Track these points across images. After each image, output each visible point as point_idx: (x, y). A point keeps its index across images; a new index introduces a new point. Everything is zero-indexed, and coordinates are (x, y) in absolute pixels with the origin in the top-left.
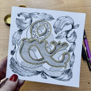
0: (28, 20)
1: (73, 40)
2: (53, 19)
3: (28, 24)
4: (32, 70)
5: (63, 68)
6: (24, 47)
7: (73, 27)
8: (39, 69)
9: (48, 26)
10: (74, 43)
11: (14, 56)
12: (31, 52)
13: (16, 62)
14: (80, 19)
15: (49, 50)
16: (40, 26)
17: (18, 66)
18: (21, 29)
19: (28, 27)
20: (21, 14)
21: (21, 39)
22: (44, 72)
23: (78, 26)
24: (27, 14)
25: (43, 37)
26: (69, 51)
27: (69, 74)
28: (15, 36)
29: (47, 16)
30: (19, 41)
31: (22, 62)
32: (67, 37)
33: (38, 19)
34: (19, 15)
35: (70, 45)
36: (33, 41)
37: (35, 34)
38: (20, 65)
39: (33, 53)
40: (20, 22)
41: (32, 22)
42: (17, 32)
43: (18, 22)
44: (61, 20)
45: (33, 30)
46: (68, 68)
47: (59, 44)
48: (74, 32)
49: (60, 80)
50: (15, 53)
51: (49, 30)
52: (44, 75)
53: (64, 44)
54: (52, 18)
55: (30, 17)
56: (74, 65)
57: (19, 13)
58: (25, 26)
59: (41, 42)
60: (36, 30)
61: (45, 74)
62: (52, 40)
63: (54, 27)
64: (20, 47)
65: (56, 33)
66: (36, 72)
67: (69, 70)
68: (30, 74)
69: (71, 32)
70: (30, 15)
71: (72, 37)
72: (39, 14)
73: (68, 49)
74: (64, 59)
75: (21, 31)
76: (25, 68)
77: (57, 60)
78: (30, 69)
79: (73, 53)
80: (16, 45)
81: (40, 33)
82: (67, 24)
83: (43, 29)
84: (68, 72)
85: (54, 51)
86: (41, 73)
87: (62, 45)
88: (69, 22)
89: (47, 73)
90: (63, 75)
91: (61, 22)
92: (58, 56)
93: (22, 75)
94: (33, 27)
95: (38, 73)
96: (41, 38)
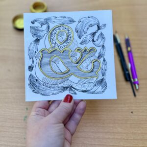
0: (45, 27)
1: (101, 44)
2: (74, 21)
3: (45, 32)
4: (57, 86)
5: (95, 79)
6: (44, 59)
7: (99, 28)
8: (66, 84)
9: (69, 31)
10: (103, 46)
11: (33, 73)
12: (53, 64)
13: (36, 80)
14: (105, 17)
15: (74, 60)
16: (59, 32)
17: (40, 84)
18: (37, 39)
19: (46, 35)
20: (36, 21)
21: (38, 51)
22: (72, 87)
23: (105, 25)
24: (43, 20)
25: (65, 44)
26: (99, 57)
27: (103, 84)
28: (31, 48)
29: (66, 19)
30: (37, 53)
31: (44, 79)
32: (93, 41)
33: (55, 24)
34: (33, 23)
35: (99, 49)
36: (53, 51)
37: (54, 42)
38: (42, 83)
39: (56, 66)
40: (35, 30)
41: (49, 28)
42: (33, 43)
43: (33, 31)
44: (83, 22)
45: (52, 38)
46: (100, 77)
47: (86, 50)
48: (101, 34)
49: (93, 93)
50: (34, 69)
51: (71, 36)
52: (72, 90)
53: (91, 50)
54: (72, 21)
55: (47, 23)
56: (107, 73)
57: (33, 20)
58: (42, 34)
59: (64, 51)
60: (55, 38)
61: (74, 88)
62: (76, 47)
63: (77, 31)
64: (38, 60)
65: (80, 37)
66: (63, 88)
67: (102, 80)
68: (55, 92)
69: (97, 35)
70: (47, 21)
71: (100, 40)
72: (56, 18)
73: (97, 55)
74: (94, 67)
75: (37, 41)
76: (49, 86)
77: (86, 70)
78: (54, 86)
79: (104, 59)
80: (34, 58)
81: (61, 40)
82: (91, 26)
83: (63, 35)
84: (101, 82)
85: (81, 59)
86: (69, 89)
87: (90, 51)
88: (93, 23)
89: (76, 87)
90: (95, 87)
91: (84, 24)
92: (86, 65)
93: (46, 95)
94: (51, 35)
95: (65, 88)
96: (63, 46)
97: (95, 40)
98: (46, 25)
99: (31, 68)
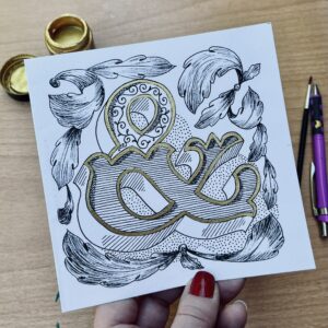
0: (91, 92)
1: (254, 120)
2: (171, 67)
3: (94, 106)
4: (147, 254)
5: (248, 219)
6: (99, 185)
7: (242, 77)
8: (170, 245)
9: (160, 95)
10: (260, 125)
11: (73, 227)
12: (127, 194)
13: (85, 245)
14: (256, 43)
15: (184, 172)
16: (134, 102)
17: (96, 255)
18: (73, 128)
19: (96, 114)
20: (62, 77)
21: (82, 161)
22: (187, 249)
23: (257, 67)
24: (83, 73)
25: (153, 133)
26: (251, 157)
27: (272, 232)
28: (58, 158)
29: (150, 64)
30: (76, 171)
31: (106, 239)
32: (231, 114)
33: (120, 81)
34: (54, 84)
35: (248, 136)
36: (124, 157)
37: (123, 132)
38: (103, 252)
39: (136, 199)
40: (64, 103)
41: (103, 94)
42: (63, 141)
43: (58, 106)
44: (197, 65)
45: (116, 119)
46: (263, 213)
47: (213, 143)
48: (251, 93)
49: (248, 259)
50: (74, 215)
51: (168, 107)
52: (190, 259)
53: (228, 139)
54: (166, 66)
55: (95, 79)
56: (280, 198)
57: (53, 76)
58: (85, 112)
59: (153, 153)
60: (124, 119)
61: (194, 253)
62: (186, 137)
63: (182, 93)
64: (83, 188)
65: (192, 109)
66: (162, 257)
67: (269, 219)
68: (142, 272)
69: (239, 96)
70: (94, 74)
71: (248, 109)
72: (119, 62)
73: (245, 151)
74: (241, 187)
75: (74, 134)
76: (122, 256)
77: (220, 197)
78: (139, 255)
79: (267, 161)
80: (71, 185)
81: (142, 124)
82: (220, 73)
83: (146, 108)
84: (267, 226)
85: (203, 169)
86: (179, 255)
87: (224, 144)
88: (223, 64)
89: (198, 250)
90: (251, 242)
91: (201, 71)
92: (220, 184)
93: (118, 285)
94: (112, 111)
95: (168, 257)
96: (148, 139)
97: (234, 111)
98: (93, 86)
99: (65, 215)
